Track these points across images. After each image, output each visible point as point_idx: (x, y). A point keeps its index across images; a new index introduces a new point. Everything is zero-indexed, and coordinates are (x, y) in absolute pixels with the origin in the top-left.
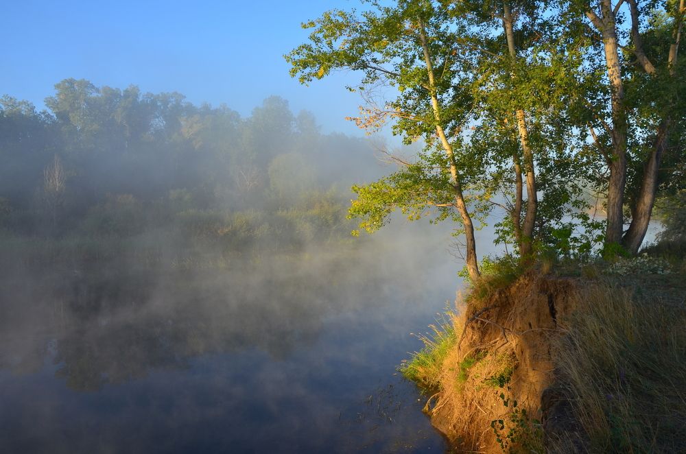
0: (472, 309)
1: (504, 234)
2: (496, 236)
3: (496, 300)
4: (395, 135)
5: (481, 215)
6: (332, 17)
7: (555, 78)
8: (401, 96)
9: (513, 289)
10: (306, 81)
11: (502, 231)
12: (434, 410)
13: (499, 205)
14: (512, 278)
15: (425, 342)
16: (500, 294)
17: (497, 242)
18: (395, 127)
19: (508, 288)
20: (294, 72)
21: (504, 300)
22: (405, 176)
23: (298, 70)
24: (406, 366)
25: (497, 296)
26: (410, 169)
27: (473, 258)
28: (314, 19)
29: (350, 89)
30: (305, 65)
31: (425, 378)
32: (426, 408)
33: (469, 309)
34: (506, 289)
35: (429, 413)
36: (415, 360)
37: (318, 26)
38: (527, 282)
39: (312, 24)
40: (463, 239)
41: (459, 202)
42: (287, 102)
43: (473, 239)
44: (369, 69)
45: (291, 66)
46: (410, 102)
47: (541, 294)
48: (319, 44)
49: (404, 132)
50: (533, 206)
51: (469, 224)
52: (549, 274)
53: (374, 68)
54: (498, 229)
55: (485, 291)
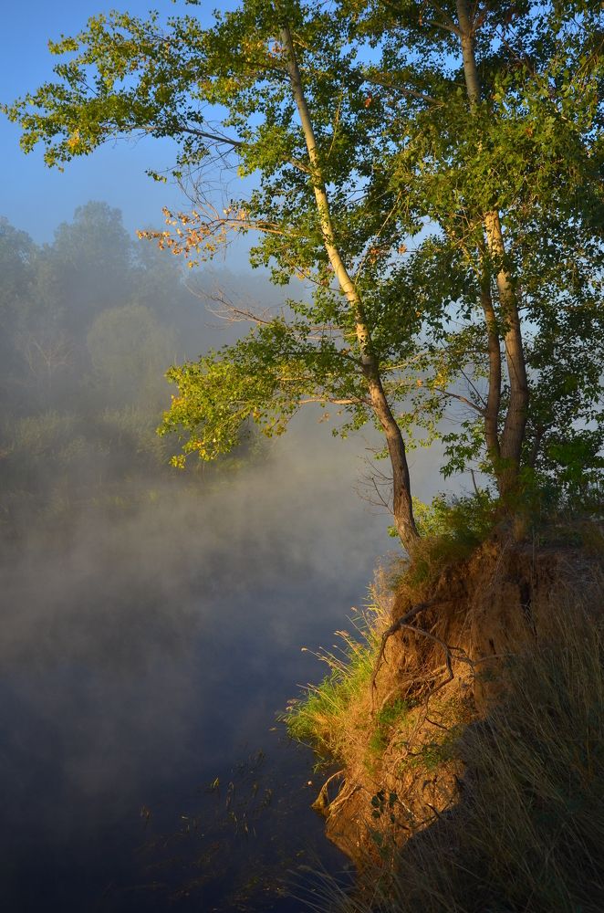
0: (403, 604)
1: (460, 455)
2: (446, 460)
3: (442, 589)
4: (256, 266)
5: (428, 417)
6: (107, 29)
7: (536, 139)
8: (261, 189)
9: (473, 567)
10: (58, 161)
11: (458, 449)
12: (333, 807)
13: (458, 397)
14: (472, 542)
15: (331, 664)
16: (449, 575)
17: (447, 471)
18: (255, 251)
19: (463, 562)
20: (28, 143)
21: (456, 587)
22: (257, 349)
23: (39, 139)
24: (295, 713)
25: (443, 580)
26: (265, 335)
27: (405, 503)
28: (74, 34)
29: (155, 177)
30: (51, 127)
31: (326, 736)
32: (320, 801)
33: (397, 604)
34: (460, 565)
35: (324, 812)
36: (313, 700)
37: (84, 48)
38: (494, 553)
39: (69, 43)
40: (386, 466)
41: (374, 394)
42: (118, 212)
43: (403, 467)
44: (186, 135)
45: (20, 129)
46: (279, 201)
47: (508, 584)
48: (79, 85)
49: (273, 260)
50: (520, 397)
51: (396, 437)
52: (523, 541)
53: (194, 132)
54: (450, 445)
55: (423, 568)
